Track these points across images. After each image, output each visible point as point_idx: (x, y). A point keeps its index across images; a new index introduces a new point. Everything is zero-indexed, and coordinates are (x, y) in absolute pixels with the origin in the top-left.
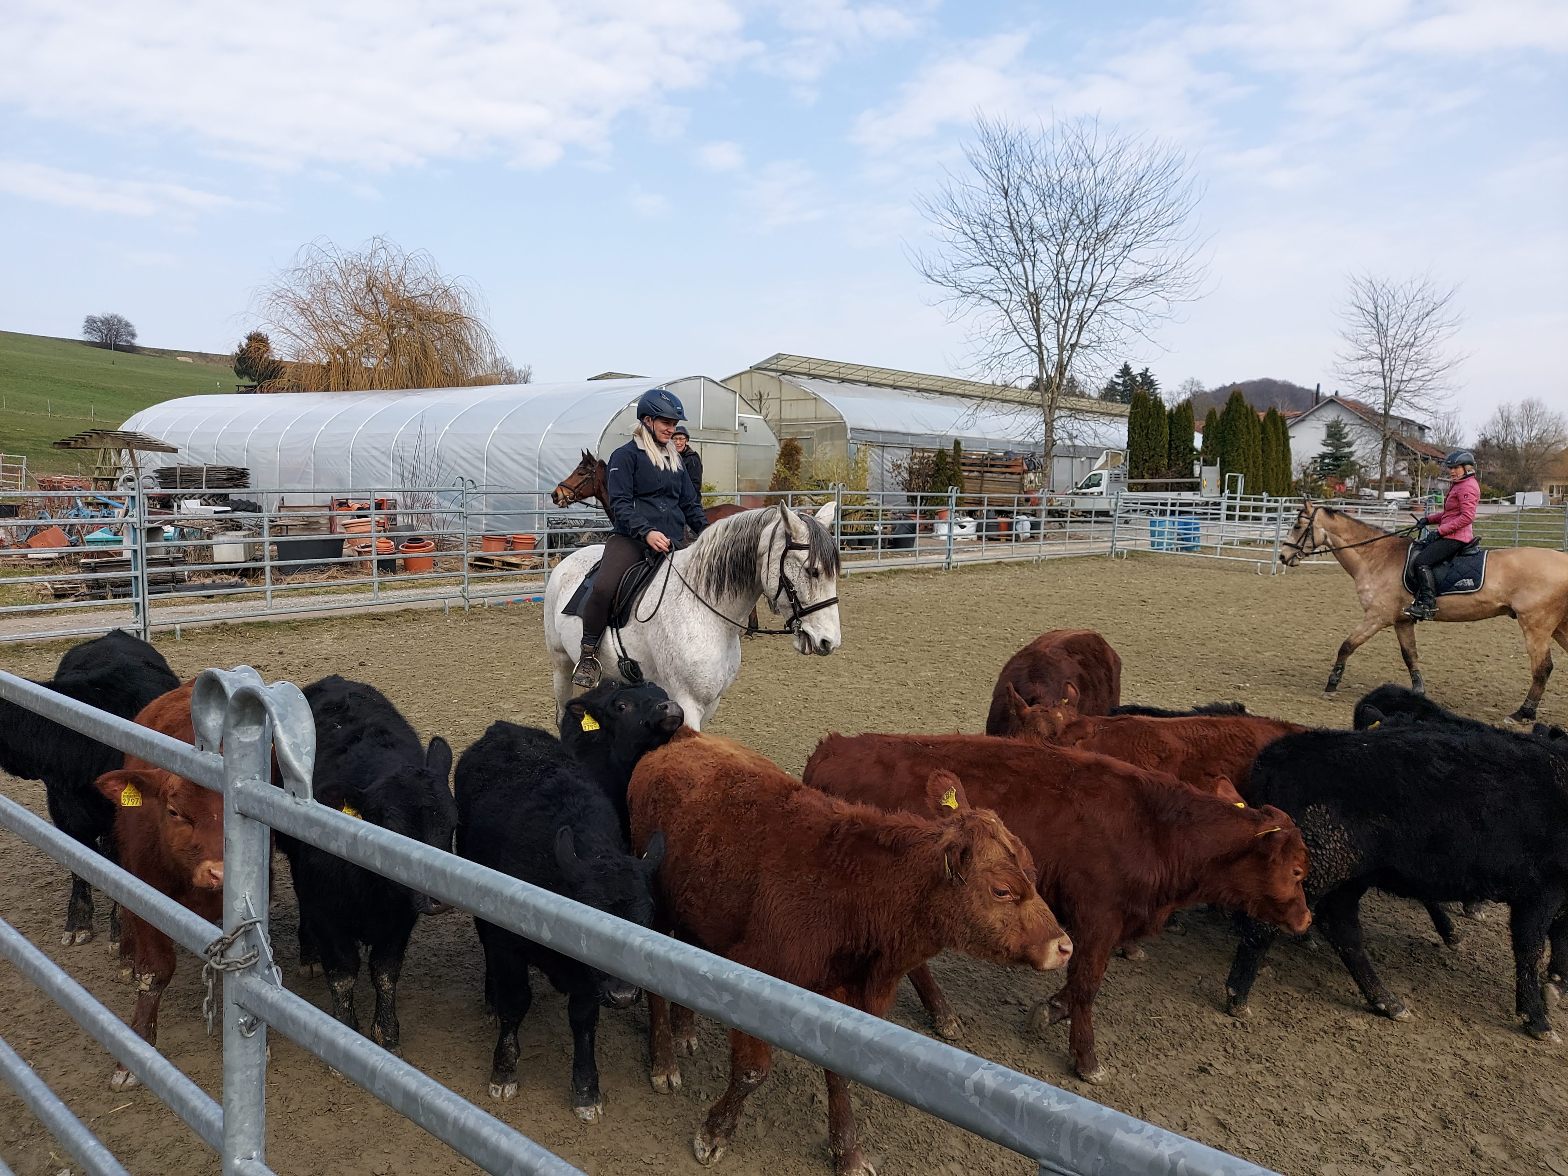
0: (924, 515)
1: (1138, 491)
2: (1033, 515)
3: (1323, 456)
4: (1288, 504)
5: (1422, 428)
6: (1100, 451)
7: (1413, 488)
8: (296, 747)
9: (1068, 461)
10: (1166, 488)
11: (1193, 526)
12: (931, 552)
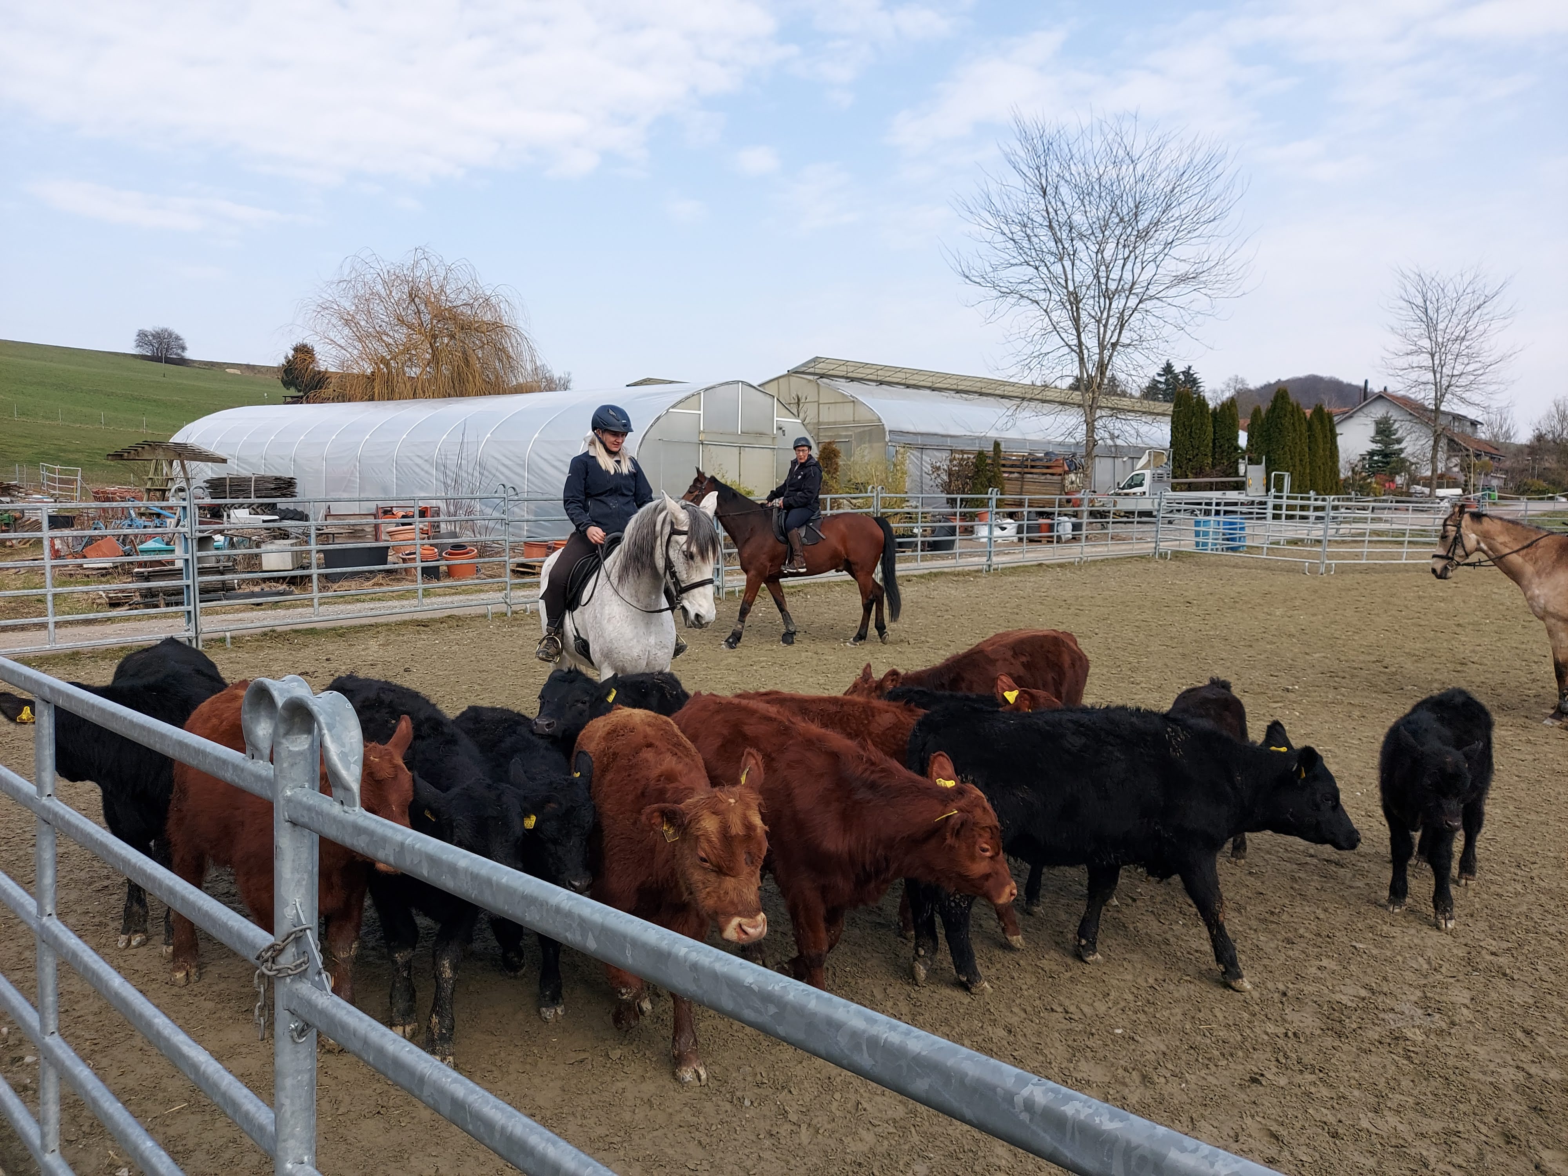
0: (964, 517)
1: (1181, 490)
2: (1074, 516)
3: (1372, 454)
4: (1336, 503)
5: (1474, 424)
6: (1142, 450)
7: (1466, 485)
8: (344, 756)
9: (1109, 461)
10: (1210, 487)
11: (1238, 526)
12: (971, 555)
